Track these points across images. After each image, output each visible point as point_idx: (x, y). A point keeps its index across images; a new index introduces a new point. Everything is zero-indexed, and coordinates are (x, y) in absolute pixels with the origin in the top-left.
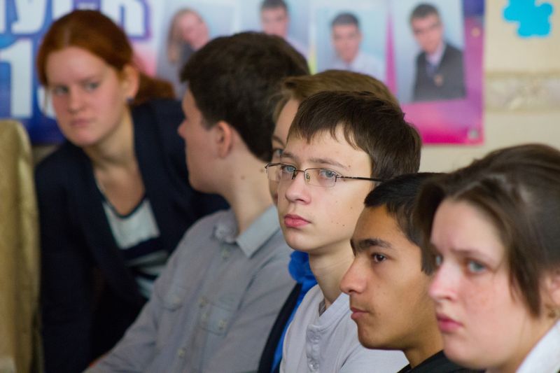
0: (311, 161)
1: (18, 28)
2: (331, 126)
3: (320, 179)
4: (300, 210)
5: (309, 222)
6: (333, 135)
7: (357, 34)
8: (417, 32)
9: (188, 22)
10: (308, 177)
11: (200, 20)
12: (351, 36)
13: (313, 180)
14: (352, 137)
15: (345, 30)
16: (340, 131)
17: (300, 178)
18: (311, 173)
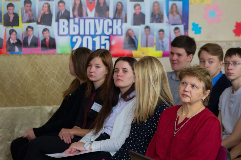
0: (232, 61)
1: (97, 34)
2: (235, 54)
3: (234, 65)
4: (231, 71)
5: (233, 74)
6: (236, 56)
7: (164, 34)
8: (175, 33)
9: (130, 32)
10: (232, 65)
11: (133, 31)
12: (162, 34)
13: (233, 65)
14: (239, 56)
15: (161, 33)
16: (237, 55)
17: (230, 65)
18: (232, 64)
